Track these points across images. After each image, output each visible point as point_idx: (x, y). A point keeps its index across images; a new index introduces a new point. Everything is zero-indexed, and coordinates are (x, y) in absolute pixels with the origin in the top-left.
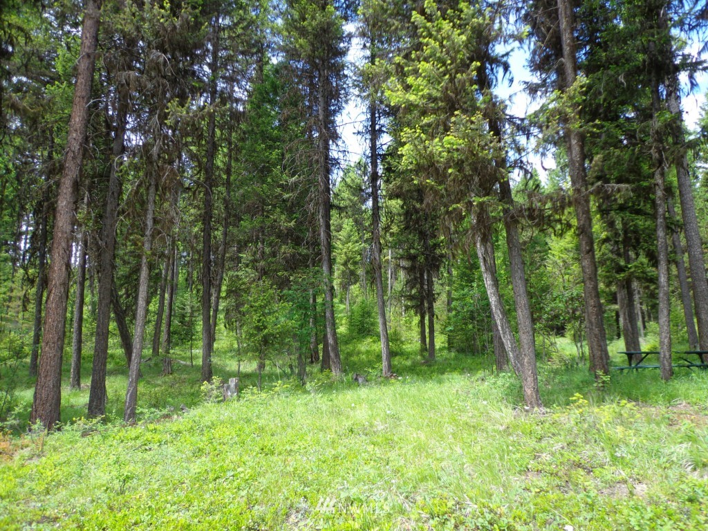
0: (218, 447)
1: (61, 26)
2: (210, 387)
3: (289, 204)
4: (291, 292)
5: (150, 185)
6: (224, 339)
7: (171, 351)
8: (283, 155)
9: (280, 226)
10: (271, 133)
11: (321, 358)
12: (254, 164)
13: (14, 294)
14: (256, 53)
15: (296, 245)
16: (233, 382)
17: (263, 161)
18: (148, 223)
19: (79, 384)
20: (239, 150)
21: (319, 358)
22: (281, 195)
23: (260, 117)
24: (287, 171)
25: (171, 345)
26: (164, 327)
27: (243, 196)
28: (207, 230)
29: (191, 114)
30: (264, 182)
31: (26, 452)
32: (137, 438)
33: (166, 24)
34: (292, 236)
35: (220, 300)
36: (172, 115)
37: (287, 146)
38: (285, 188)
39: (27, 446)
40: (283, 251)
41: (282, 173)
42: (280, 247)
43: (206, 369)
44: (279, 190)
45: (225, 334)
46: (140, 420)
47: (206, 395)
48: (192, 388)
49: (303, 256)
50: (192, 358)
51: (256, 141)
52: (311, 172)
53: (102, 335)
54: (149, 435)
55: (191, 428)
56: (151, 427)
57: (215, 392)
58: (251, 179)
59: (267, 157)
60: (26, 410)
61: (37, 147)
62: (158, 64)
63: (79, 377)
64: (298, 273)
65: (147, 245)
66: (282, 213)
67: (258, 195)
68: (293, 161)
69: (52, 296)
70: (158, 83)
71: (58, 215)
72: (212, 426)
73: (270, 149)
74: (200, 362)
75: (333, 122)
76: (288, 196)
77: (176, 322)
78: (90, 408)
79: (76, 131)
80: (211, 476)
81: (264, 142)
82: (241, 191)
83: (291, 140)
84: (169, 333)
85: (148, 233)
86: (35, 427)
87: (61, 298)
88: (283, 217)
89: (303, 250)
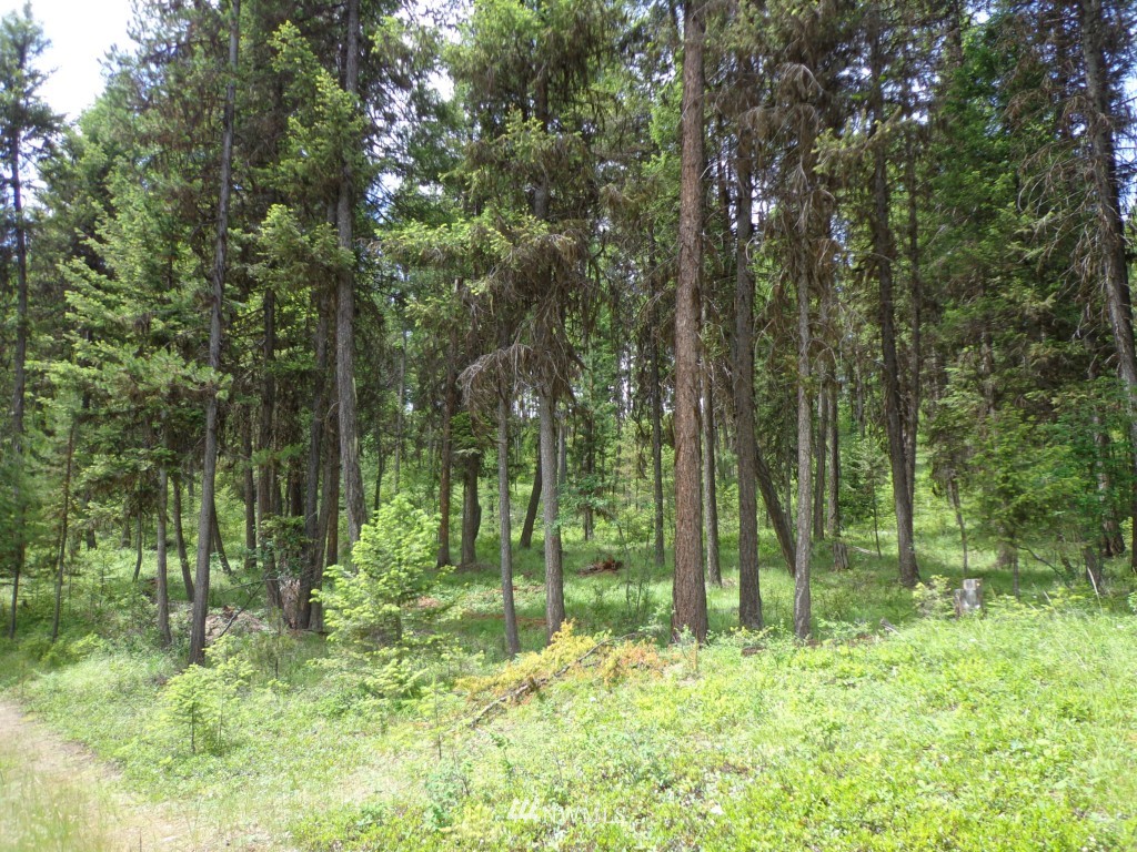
0: (971, 695)
1: (648, 77)
2: (929, 592)
3: (1038, 268)
4: (1057, 426)
5: (800, 274)
6: (931, 512)
7: (843, 533)
8: (1016, 180)
9: (1024, 309)
10: (990, 149)
11: (1128, 547)
12: (963, 209)
13: (623, 455)
14: (947, 15)
15: (1059, 339)
16: (970, 586)
17: (979, 200)
18: (802, 334)
19: (719, 579)
20: (929, 190)
21: (1123, 548)
22: (1019, 254)
23: (966, 123)
24: (1028, 208)
25: (841, 522)
26: (828, 496)
27: (945, 266)
28: (889, 334)
29: (854, 146)
30: (981, 236)
31: (678, 669)
32: (825, 666)
33: (801, 17)
34: (1049, 324)
35: (918, 448)
36: (824, 156)
37: (1026, 162)
38: (1027, 240)
39: (678, 662)
40: (1033, 353)
41: (1018, 213)
42: (1027, 347)
43: (907, 562)
44: (1014, 246)
45: (929, 505)
46: (824, 638)
47: (922, 605)
48: (887, 592)
49: (1074, 358)
50: (878, 544)
51: (962, 170)
52: (1077, 201)
53: (748, 510)
54: (845, 664)
55: (912, 659)
56: (844, 649)
57: (938, 601)
58: (959, 236)
59: (987, 190)
60: (669, 612)
61: (634, 252)
62: (794, 84)
63: (719, 569)
64: (1069, 390)
65: (803, 370)
66: (1026, 285)
67: (974, 261)
68: (1040, 189)
69: (682, 454)
70: (798, 112)
71: (678, 340)
72: (949, 658)
73: (989, 175)
74: (894, 550)
75: (1119, 95)
76: (1034, 252)
77: (846, 486)
78: (742, 614)
79: (689, 216)
80: (980, 745)
81: (978, 166)
82: (943, 259)
83: (1030, 151)
84: (838, 505)
85: (804, 349)
86: (683, 636)
87: (692, 457)
88: (1028, 292)
89: (1075, 347)
